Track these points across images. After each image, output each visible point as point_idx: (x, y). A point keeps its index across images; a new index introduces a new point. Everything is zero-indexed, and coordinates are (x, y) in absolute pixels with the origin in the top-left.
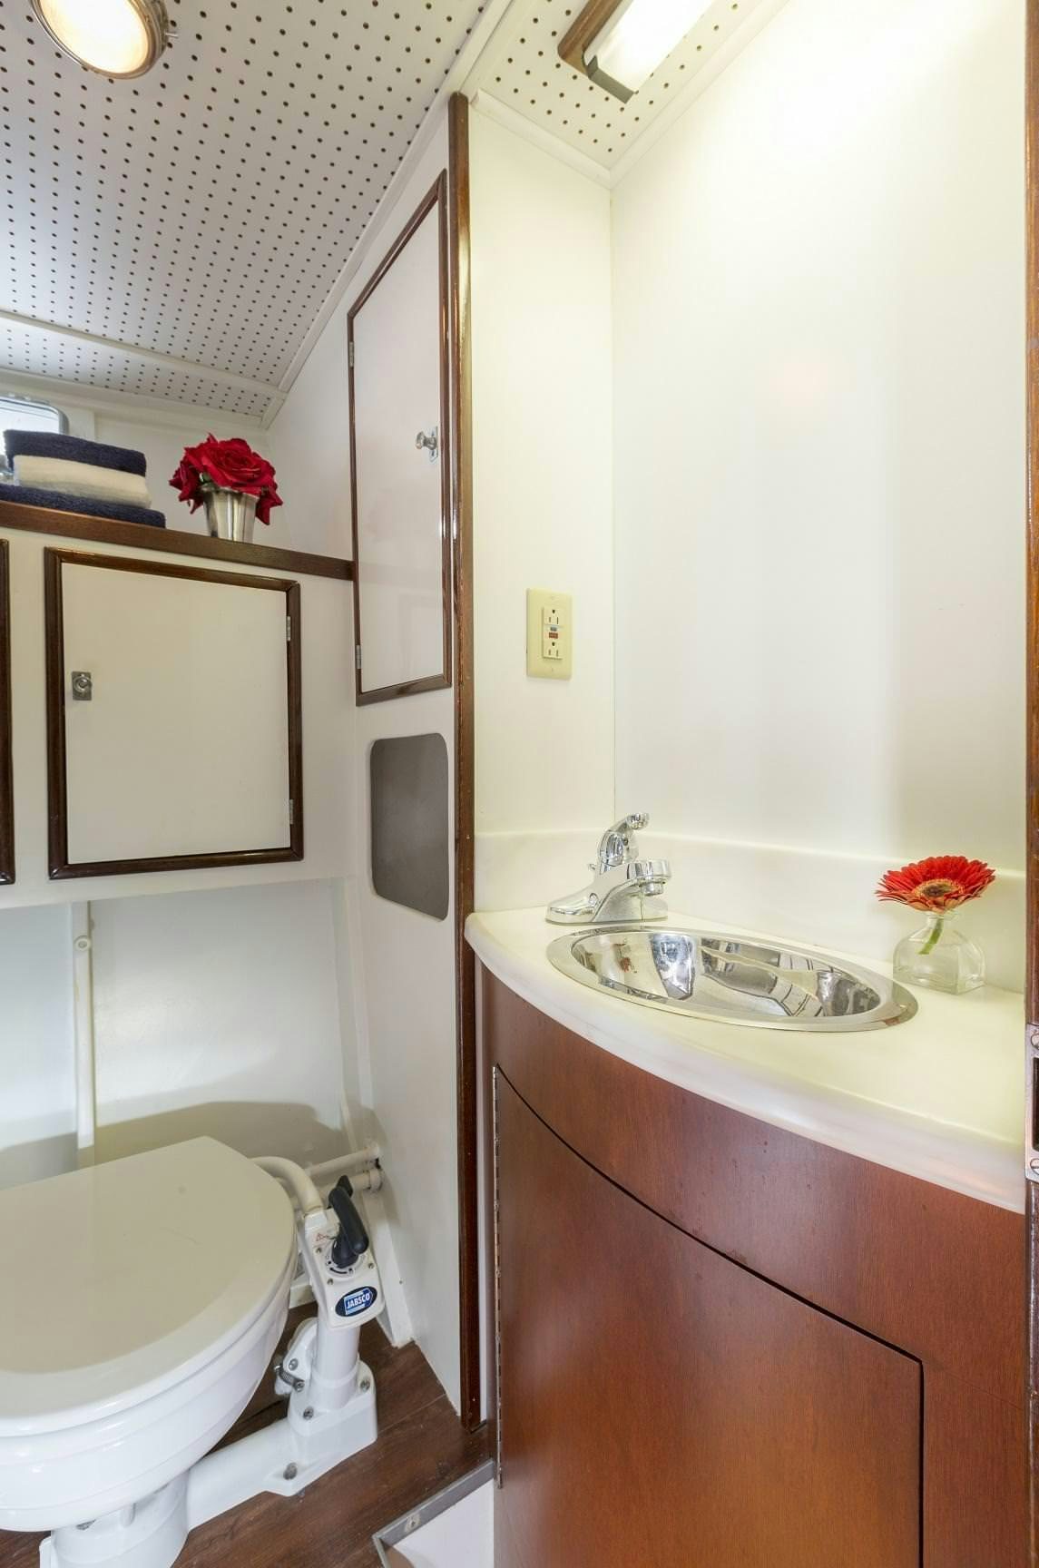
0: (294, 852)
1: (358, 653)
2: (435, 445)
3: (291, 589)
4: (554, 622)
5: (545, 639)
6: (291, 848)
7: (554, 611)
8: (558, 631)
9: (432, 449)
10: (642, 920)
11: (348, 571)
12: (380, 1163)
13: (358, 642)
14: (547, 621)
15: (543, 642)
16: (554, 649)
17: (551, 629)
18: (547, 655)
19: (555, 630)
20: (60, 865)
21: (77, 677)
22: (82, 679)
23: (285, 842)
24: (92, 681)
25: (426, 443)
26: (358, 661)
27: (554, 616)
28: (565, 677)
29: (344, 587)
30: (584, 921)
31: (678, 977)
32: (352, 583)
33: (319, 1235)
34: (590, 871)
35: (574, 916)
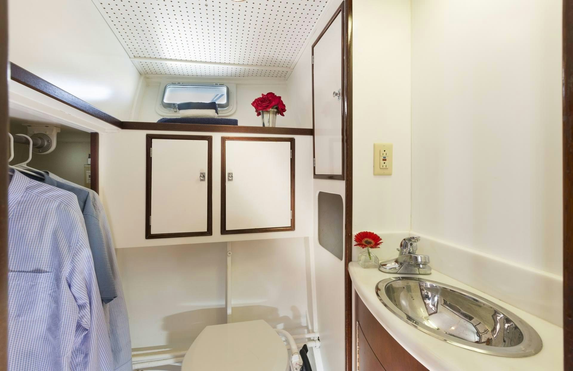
0: (292, 228)
1: (314, 161)
2: (340, 94)
3: (292, 141)
4: (385, 155)
5: (381, 162)
6: (291, 227)
7: (385, 151)
8: (386, 158)
9: (339, 96)
10: (420, 274)
11: (311, 132)
12: (319, 338)
13: (314, 157)
14: (382, 155)
15: (380, 162)
16: (384, 165)
17: (384, 158)
18: (381, 167)
19: (385, 158)
20: (224, 231)
21: (229, 174)
22: (231, 175)
23: (289, 224)
24: (233, 176)
25: (336, 94)
26: (314, 164)
27: (385, 153)
28: (390, 175)
29: (309, 138)
30: (394, 272)
31: (432, 304)
32: (312, 137)
33: (296, 363)
34: (398, 251)
35: (390, 270)
